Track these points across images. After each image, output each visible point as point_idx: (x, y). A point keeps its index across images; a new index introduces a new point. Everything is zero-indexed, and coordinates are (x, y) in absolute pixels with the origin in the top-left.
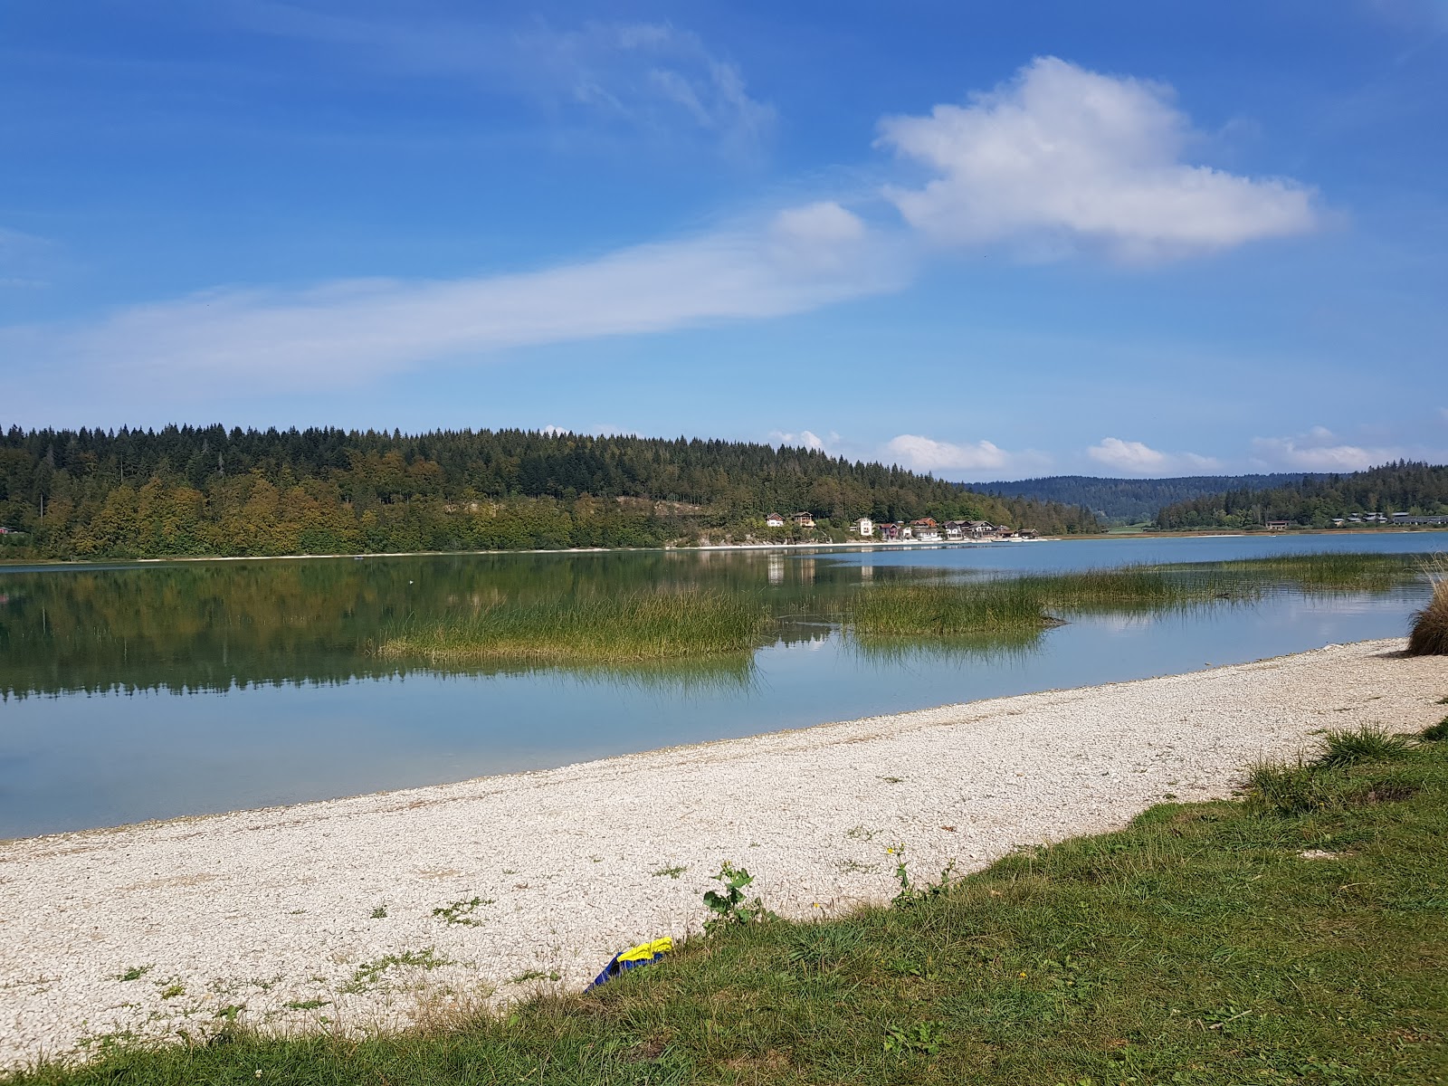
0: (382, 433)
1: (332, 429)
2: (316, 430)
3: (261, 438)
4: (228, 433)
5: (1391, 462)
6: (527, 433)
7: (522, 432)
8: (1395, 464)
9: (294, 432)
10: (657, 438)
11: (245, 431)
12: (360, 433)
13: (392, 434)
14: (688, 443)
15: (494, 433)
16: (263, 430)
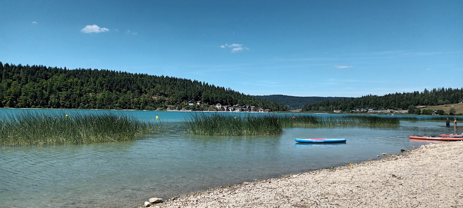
0: (60, 68)
1: (42, 66)
2: (36, 66)
3: (16, 67)
4: (4, 65)
5: (368, 95)
6: (110, 71)
7: (109, 70)
8: (369, 95)
9: (28, 66)
10: (154, 75)
11: (10, 65)
12: (52, 68)
13: (63, 68)
14: (165, 77)
15: (99, 70)
16: (17, 65)
